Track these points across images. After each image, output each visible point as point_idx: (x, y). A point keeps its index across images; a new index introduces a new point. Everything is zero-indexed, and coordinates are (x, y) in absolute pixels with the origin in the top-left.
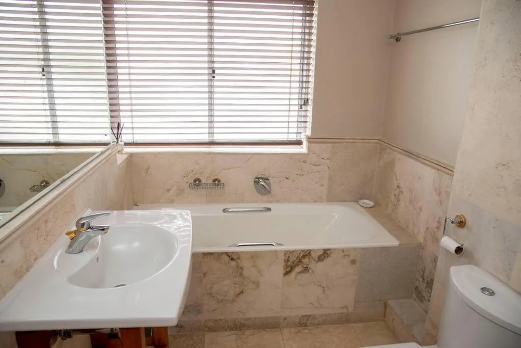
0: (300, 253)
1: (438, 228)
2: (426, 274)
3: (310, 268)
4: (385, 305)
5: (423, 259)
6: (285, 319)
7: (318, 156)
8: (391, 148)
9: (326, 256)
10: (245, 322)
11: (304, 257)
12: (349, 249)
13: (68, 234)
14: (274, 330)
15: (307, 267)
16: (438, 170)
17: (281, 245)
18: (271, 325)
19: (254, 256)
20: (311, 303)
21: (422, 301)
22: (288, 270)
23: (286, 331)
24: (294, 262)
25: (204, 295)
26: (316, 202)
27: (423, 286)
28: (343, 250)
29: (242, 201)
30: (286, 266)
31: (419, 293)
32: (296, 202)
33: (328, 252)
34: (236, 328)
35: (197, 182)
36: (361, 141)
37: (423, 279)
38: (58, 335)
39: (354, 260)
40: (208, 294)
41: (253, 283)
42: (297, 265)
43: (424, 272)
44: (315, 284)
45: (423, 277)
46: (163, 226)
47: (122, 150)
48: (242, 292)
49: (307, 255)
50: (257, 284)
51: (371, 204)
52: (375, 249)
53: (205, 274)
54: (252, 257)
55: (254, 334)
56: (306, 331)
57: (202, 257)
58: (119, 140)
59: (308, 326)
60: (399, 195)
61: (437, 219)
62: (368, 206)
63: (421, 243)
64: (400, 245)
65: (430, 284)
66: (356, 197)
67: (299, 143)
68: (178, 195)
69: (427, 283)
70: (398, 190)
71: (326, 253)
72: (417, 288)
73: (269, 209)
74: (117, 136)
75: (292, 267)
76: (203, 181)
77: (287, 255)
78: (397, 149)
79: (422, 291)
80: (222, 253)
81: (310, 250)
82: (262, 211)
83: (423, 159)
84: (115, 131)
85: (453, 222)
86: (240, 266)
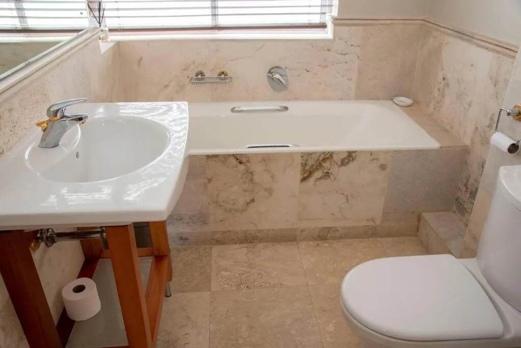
0: (320, 156)
1: (490, 126)
2: (470, 183)
3: (331, 174)
4: (419, 219)
5: (468, 165)
6: (302, 231)
7: (346, 42)
8: (437, 30)
9: (351, 159)
10: (257, 234)
11: (324, 160)
12: (378, 152)
13: (39, 124)
14: (289, 243)
15: (328, 173)
16: (498, 52)
17: (298, 146)
18: (287, 237)
19: (266, 159)
20: (332, 214)
21: (463, 214)
22: (305, 175)
23: (303, 245)
24: (313, 166)
25: (209, 204)
26: (341, 99)
27: (465, 197)
28: (371, 153)
29: (254, 99)
30: (304, 171)
31: (461, 204)
32: (319, 100)
33: (353, 155)
34: (247, 240)
35: (200, 76)
36: (401, 22)
37: (467, 188)
38: (40, 241)
39: (385, 165)
40: (214, 203)
41: (266, 190)
42: (317, 169)
43: (468, 180)
44: (337, 192)
45: (466, 185)
46: (154, 119)
47: (107, 37)
48: (253, 201)
49: (328, 158)
50: (270, 191)
51: (408, 101)
52: (410, 152)
53: (210, 180)
54: (264, 160)
55: (267, 248)
56: (326, 245)
57: (205, 160)
58: (102, 24)
59: (327, 240)
60: (444, 89)
61: (489, 116)
62: (405, 104)
63: (467, 146)
64: (441, 147)
65: (473, 194)
66: (391, 95)
67: (323, 26)
68: (177, 92)
69: (471, 193)
70: (443, 83)
71: (350, 156)
72: (457, 199)
73: (286, 108)
74: (99, 20)
75: (310, 171)
76: (207, 75)
77: (305, 158)
78: (447, 30)
79: (465, 202)
80: (229, 156)
81: (332, 153)
82: (278, 110)
83: (478, 39)
84: (97, 14)
85: (509, 114)
86: (249, 171)
